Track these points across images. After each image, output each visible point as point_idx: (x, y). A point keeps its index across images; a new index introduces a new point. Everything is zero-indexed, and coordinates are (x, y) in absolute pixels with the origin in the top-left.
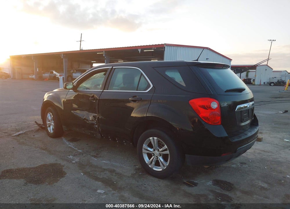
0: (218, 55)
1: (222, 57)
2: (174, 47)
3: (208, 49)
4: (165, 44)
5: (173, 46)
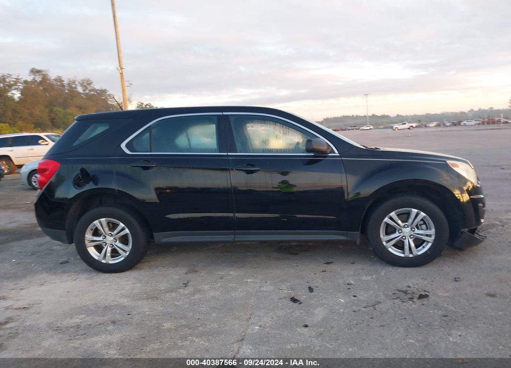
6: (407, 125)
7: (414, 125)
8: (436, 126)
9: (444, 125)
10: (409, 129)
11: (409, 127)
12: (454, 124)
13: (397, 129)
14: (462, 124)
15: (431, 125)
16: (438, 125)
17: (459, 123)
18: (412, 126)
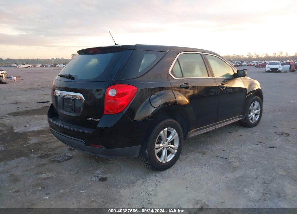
6: (26, 66)
7: (31, 66)
8: (41, 67)
9: (46, 66)
10: (27, 68)
11: (27, 67)
12: (52, 66)
13: (19, 68)
14: (57, 66)
15: (38, 66)
16: (42, 66)
17: (55, 66)
18: (29, 66)
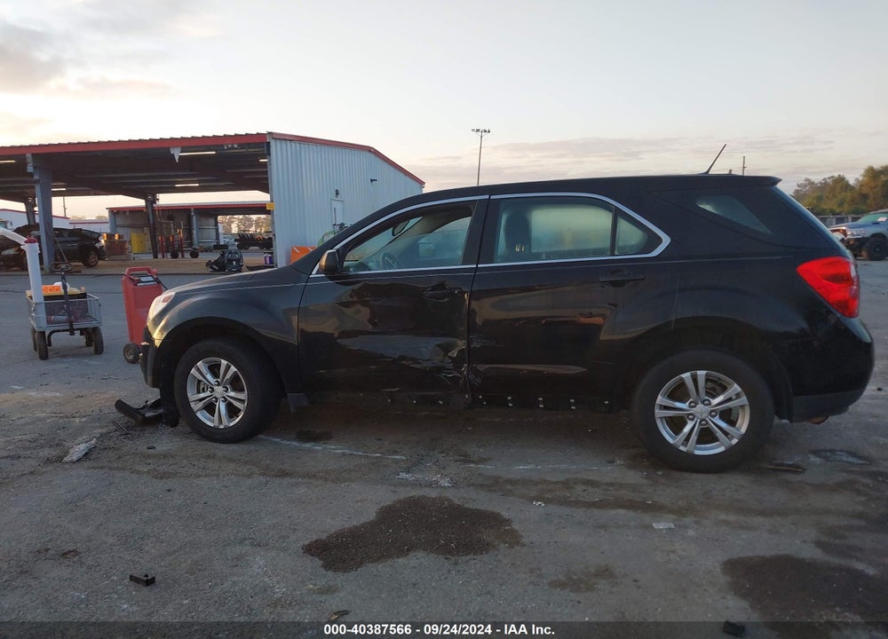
0: (392, 169)
1: (402, 175)
2: (293, 144)
3: (370, 151)
4: (270, 133)
5: (291, 140)
